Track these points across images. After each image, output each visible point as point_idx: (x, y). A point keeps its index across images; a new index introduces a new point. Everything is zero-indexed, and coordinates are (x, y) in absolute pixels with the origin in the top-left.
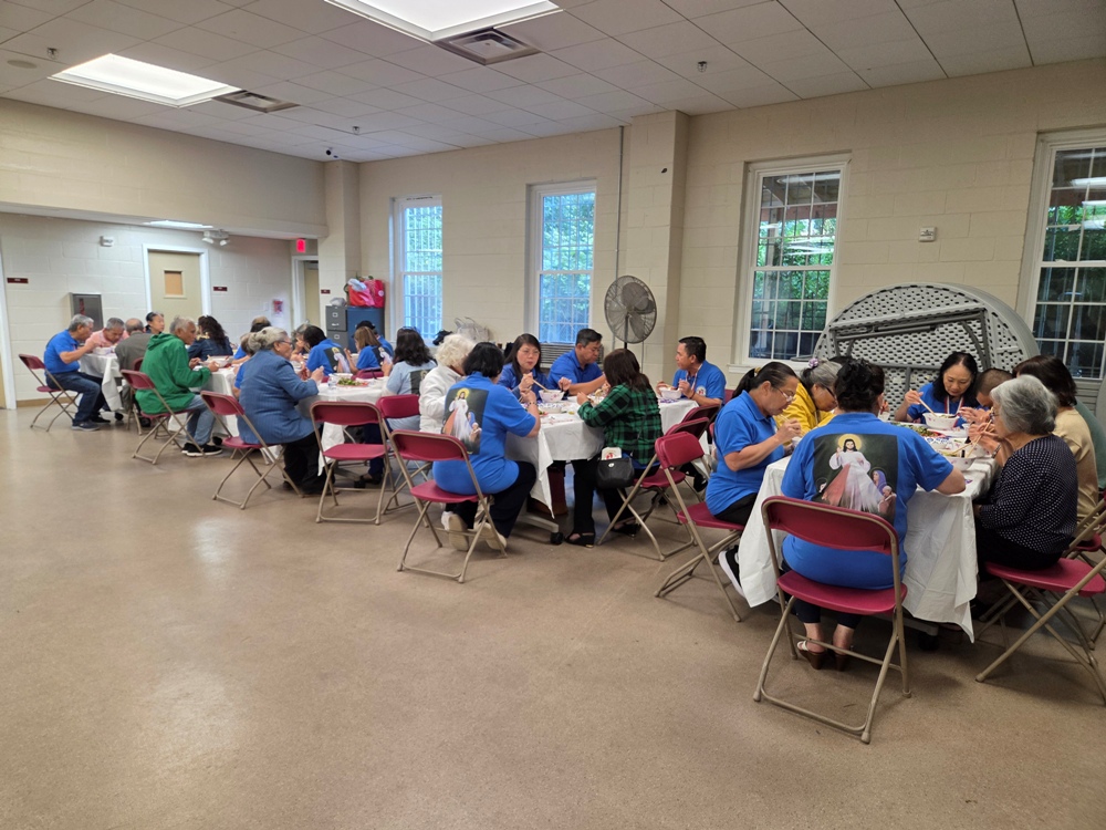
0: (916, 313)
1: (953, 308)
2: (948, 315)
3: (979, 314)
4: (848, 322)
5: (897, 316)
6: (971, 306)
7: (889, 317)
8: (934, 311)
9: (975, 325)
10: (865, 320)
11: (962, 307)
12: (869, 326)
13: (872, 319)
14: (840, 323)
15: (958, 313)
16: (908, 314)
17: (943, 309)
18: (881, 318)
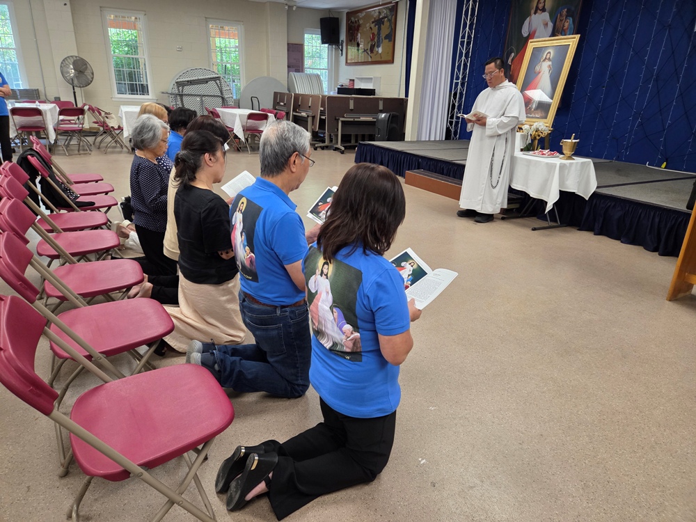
0: (202, 77)
1: (212, 76)
2: (211, 78)
3: (218, 78)
4: (181, 80)
5: (196, 78)
6: (217, 76)
7: (194, 78)
8: (207, 77)
9: (218, 82)
10: (187, 79)
11: (214, 76)
12: (188, 81)
13: (189, 79)
14: (179, 80)
15: (213, 78)
16: (200, 78)
17: (209, 77)
18: (192, 79)
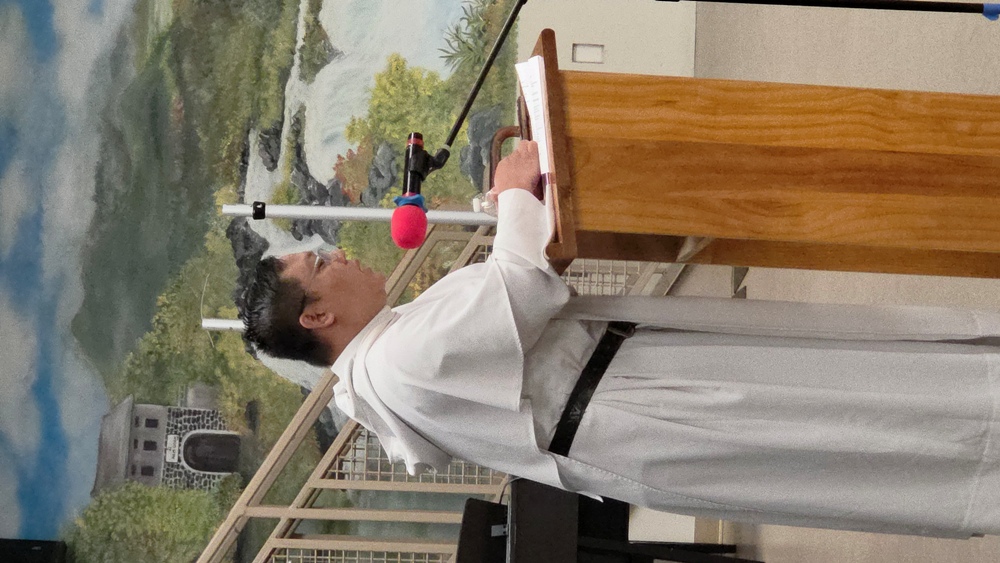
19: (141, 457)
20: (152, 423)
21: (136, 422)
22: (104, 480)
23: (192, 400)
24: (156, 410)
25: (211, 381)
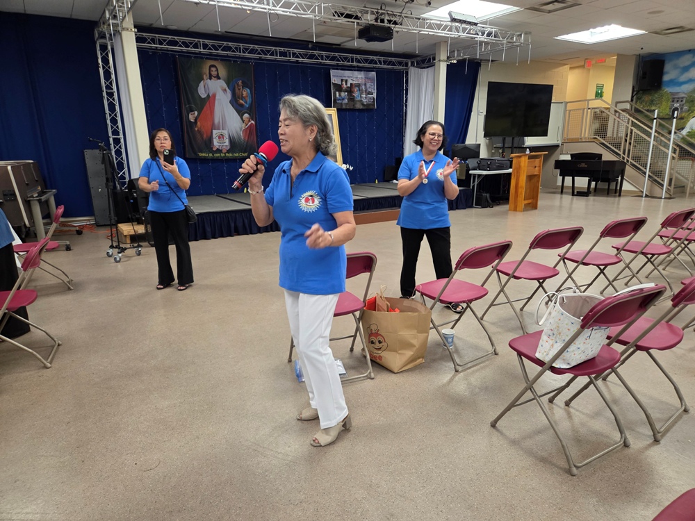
19: (676, 100)
20: (682, 101)
21: (682, 98)
22: (672, 94)
23: (685, 108)
24: (684, 102)
25: (689, 111)
